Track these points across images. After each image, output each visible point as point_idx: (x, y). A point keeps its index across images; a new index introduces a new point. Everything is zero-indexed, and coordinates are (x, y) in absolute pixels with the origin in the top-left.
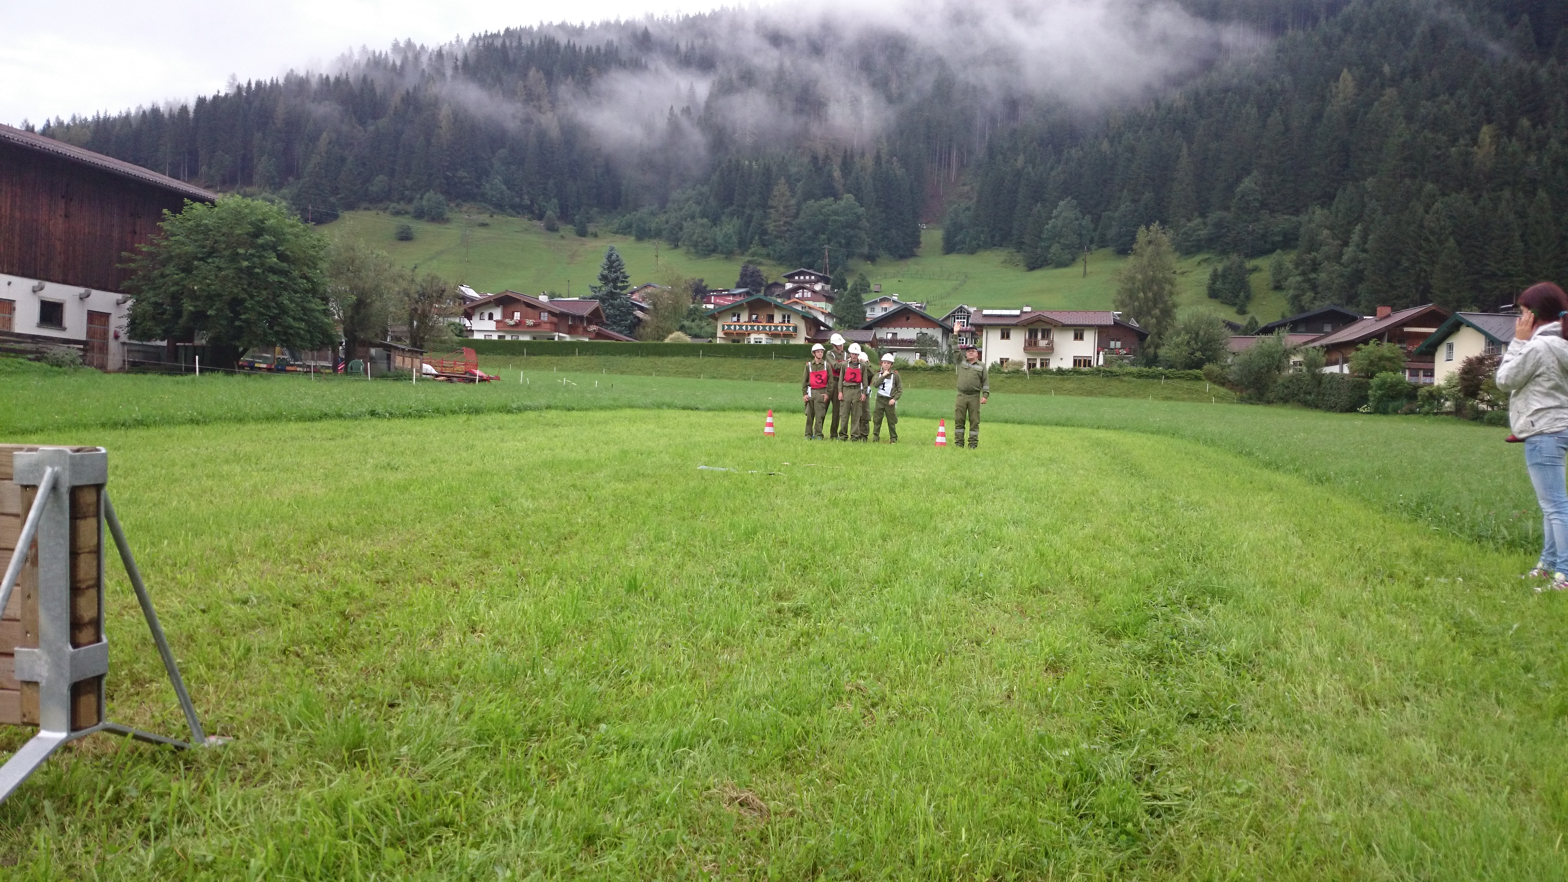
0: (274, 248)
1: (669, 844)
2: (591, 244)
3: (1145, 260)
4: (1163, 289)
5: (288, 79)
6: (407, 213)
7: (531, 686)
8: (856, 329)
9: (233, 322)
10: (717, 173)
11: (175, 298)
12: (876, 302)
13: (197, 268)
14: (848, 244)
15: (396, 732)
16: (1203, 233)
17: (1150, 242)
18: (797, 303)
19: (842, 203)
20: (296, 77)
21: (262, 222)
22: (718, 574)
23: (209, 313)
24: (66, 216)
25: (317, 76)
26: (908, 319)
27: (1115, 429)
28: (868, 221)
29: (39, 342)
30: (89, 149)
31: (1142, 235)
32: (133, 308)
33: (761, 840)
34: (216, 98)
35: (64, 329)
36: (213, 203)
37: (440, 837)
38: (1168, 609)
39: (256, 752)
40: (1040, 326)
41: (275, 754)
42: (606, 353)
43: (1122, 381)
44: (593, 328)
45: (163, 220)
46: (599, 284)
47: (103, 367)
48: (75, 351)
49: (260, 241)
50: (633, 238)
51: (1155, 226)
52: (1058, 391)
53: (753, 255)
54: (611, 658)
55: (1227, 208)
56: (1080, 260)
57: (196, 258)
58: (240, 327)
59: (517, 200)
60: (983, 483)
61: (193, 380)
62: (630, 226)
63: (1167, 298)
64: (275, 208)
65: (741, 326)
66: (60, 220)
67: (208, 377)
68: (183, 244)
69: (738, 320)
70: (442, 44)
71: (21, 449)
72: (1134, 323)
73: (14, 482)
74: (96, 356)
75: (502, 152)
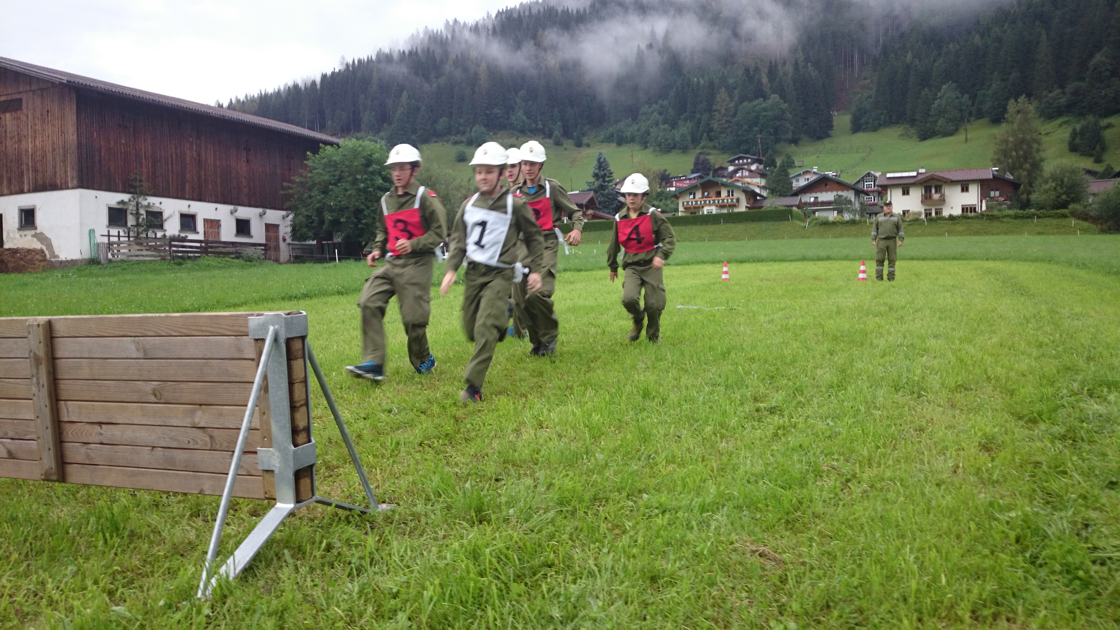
0: (380, 174)
1: (712, 584)
2: (585, 152)
3: (1015, 126)
4: (1032, 148)
5: (378, 55)
6: (462, 142)
7: (588, 466)
8: (785, 196)
9: (356, 225)
10: (674, 90)
11: (320, 212)
12: (800, 175)
13: (331, 190)
14: (776, 132)
15: (504, 499)
16: (1063, 100)
17: (1019, 112)
18: (738, 181)
19: (770, 102)
20: (384, 54)
21: (371, 156)
22: (706, 384)
23: (342, 220)
24: (248, 162)
25: (397, 52)
26: (826, 185)
27: (1001, 259)
28: (791, 113)
29: (237, 247)
30: (258, 116)
31: (1012, 107)
32: (293, 220)
33: (781, 582)
34: (333, 73)
35: (252, 237)
36: (338, 145)
37: (546, 575)
38: (1073, 398)
39: (413, 515)
40: (934, 183)
41: (426, 515)
42: (600, 229)
43: (1002, 222)
44: (590, 212)
45: (308, 159)
46: (592, 180)
47: (277, 260)
48: (260, 250)
49: (370, 169)
50: (615, 144)
51: (1022, 99)
52: (950, 233)
53: (703, 148)
54: (641, 446)
55: (1082, 79)
56: (962, 131)
57: (330, 184)
58: (362, 228)
59: (534, 125)
60: (903, 308)
61: (335, 266)
62: (612, 135)
63: (1035, 154)
64: (378, 145)
65: (696, 202)
66: (244, 165)
67: (344, 263)
68: (321, 174)
69: (694, 197)
70: (478, 19)
71: (252, 315)
72: (1009, 176)
73: (250, 337)
74: (272, 253)
75: (522, 93)
